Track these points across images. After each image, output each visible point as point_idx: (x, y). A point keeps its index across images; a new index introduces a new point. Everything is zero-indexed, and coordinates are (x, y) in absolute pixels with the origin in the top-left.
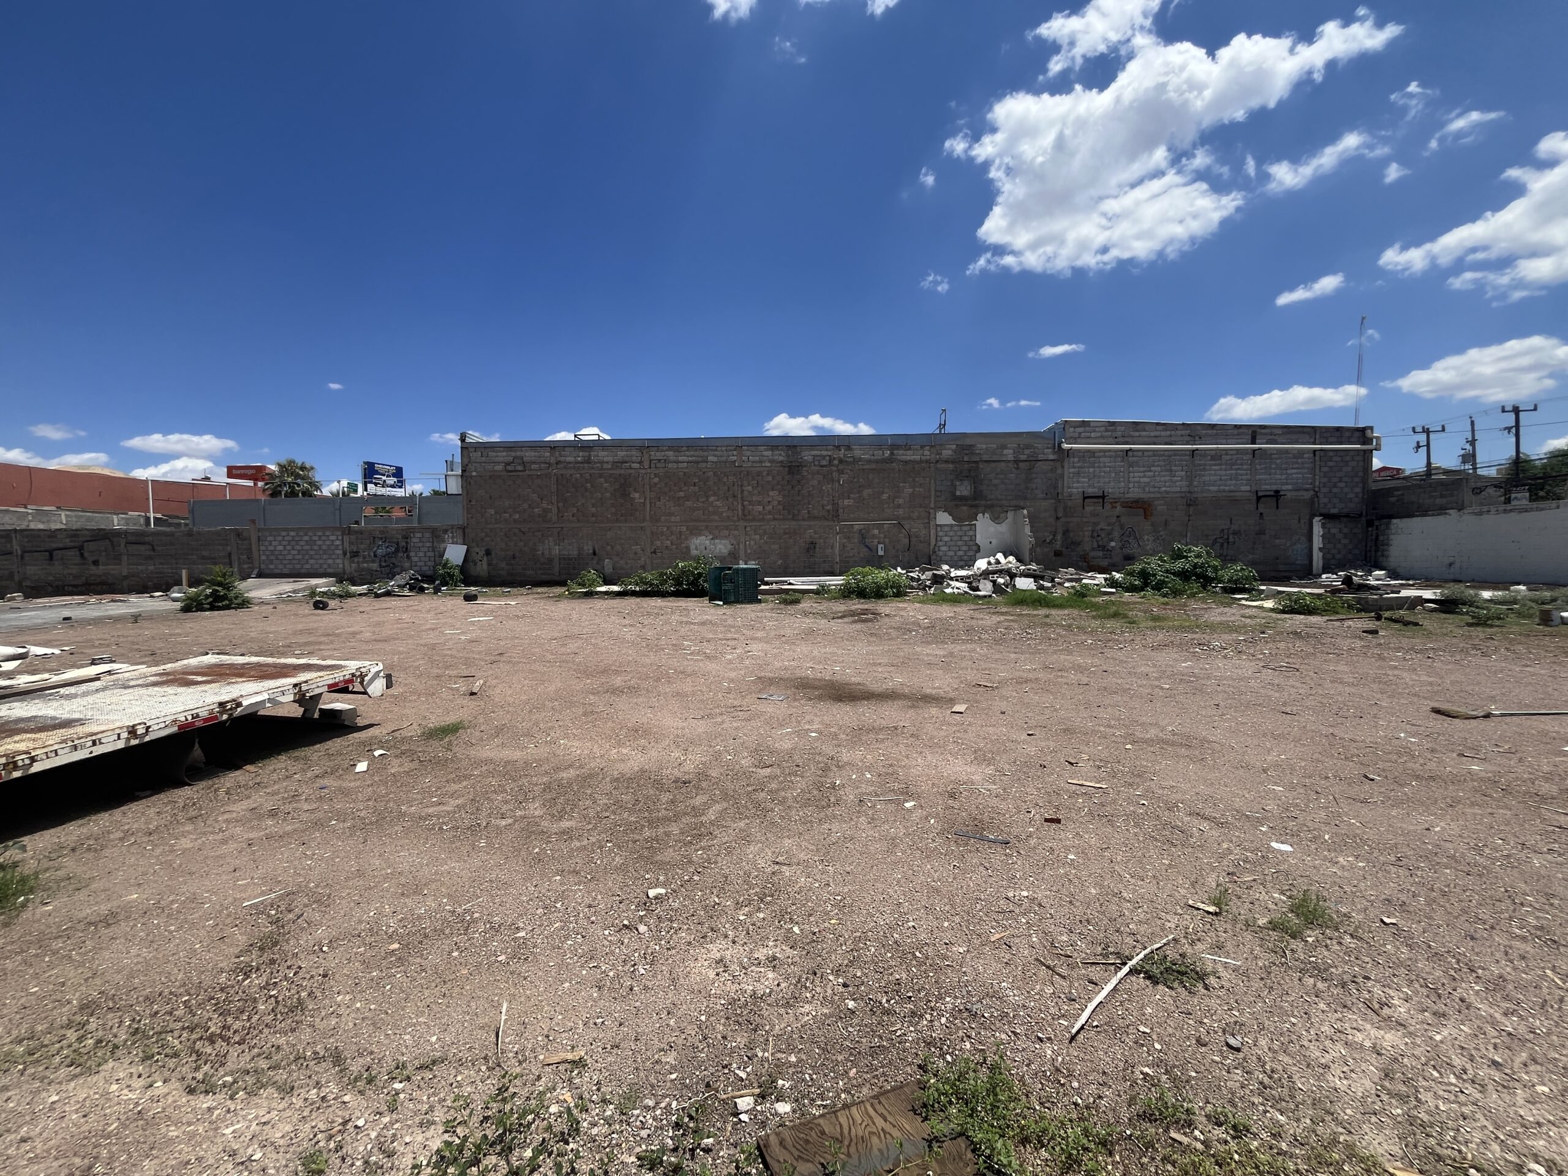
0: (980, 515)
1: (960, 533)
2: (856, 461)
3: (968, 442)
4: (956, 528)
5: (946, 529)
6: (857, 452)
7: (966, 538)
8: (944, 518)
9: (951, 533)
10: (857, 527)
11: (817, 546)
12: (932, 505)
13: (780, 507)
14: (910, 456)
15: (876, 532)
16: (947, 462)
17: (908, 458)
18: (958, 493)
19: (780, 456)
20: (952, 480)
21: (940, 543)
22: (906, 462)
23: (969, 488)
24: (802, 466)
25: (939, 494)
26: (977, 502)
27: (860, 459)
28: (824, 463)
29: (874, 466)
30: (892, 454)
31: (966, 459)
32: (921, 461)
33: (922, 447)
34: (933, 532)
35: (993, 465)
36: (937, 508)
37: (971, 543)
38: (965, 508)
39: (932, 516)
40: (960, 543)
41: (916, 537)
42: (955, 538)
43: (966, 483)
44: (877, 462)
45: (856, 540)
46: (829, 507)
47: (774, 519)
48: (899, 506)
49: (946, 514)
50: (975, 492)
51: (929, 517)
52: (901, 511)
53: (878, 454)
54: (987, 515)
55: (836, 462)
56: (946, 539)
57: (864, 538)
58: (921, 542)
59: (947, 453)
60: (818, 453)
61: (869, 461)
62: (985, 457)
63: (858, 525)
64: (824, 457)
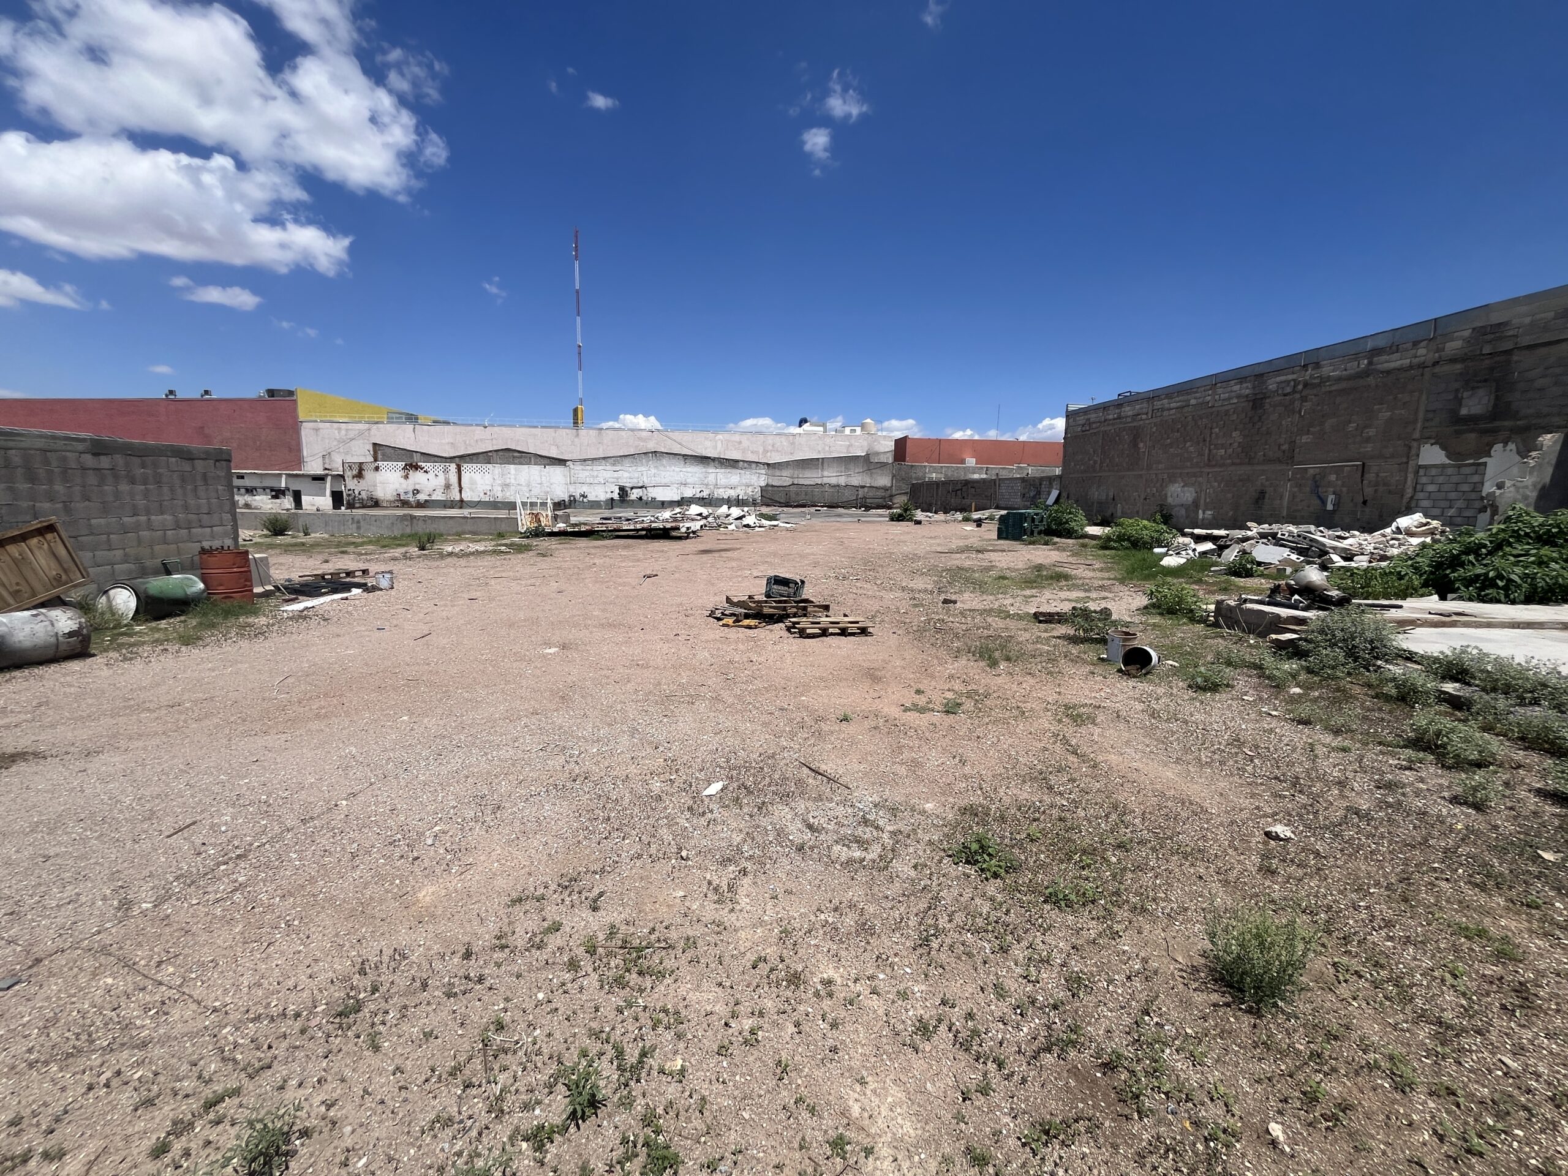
0: (1498, 447)
1: (1455, 479)
2: (1323, 380)
3: (1495, 318)
4: (1450, 471)
5: (1434, 472)
6: (1327, 370)
7: (1465, 488)
8: (1432, 455)
9: (1441, 479)
10: (1311, 472)
11: (1267, 496)
12: (1417, 435)
14: (1395, 362)
15: (1333, 477)
16: (1453, 360)
17: (1393, 365)
18: (1464, 411)
20: (1457, 390)
21: (1420, 495)
22: (1388, 372)
23: (1485, 400)
24: (1265, 398)
25: (1431, 415)
26: (1497, 424)
27: (1329, 378)
29: (1343, 385)
30: (1370, 363)
31: (1487, 350)
32: (1411, 367)
33: (1416, 344)
34: (1410, 476)
35: (1543, 351)
36: (1425, 439)
37: (1473, 496)
38: (1473, 436)
39: (1413, 452)
40: (1453, 495)
41: (1385, 485)
42: (1446, 488)
43: (1481, 392)
44: (1349, 378)
45: (1308, 489)
46: (1285, 447)
47: (1233, 464)
48: (1368, 440)
49: (1437, 448)
50: (1495, 406)
51: (1410, 452)
52: (1369, 448)
53: (1353, 367)
54: (1512, 446)
56: (1431, 488)
57: (1318, 487)
58: (1390, 492)
59: (1454, 346)
60: (1283, 378)
61: (1339, 379)
62: (1526, 341)
63: (1312, 468)
64: (1288, 382)
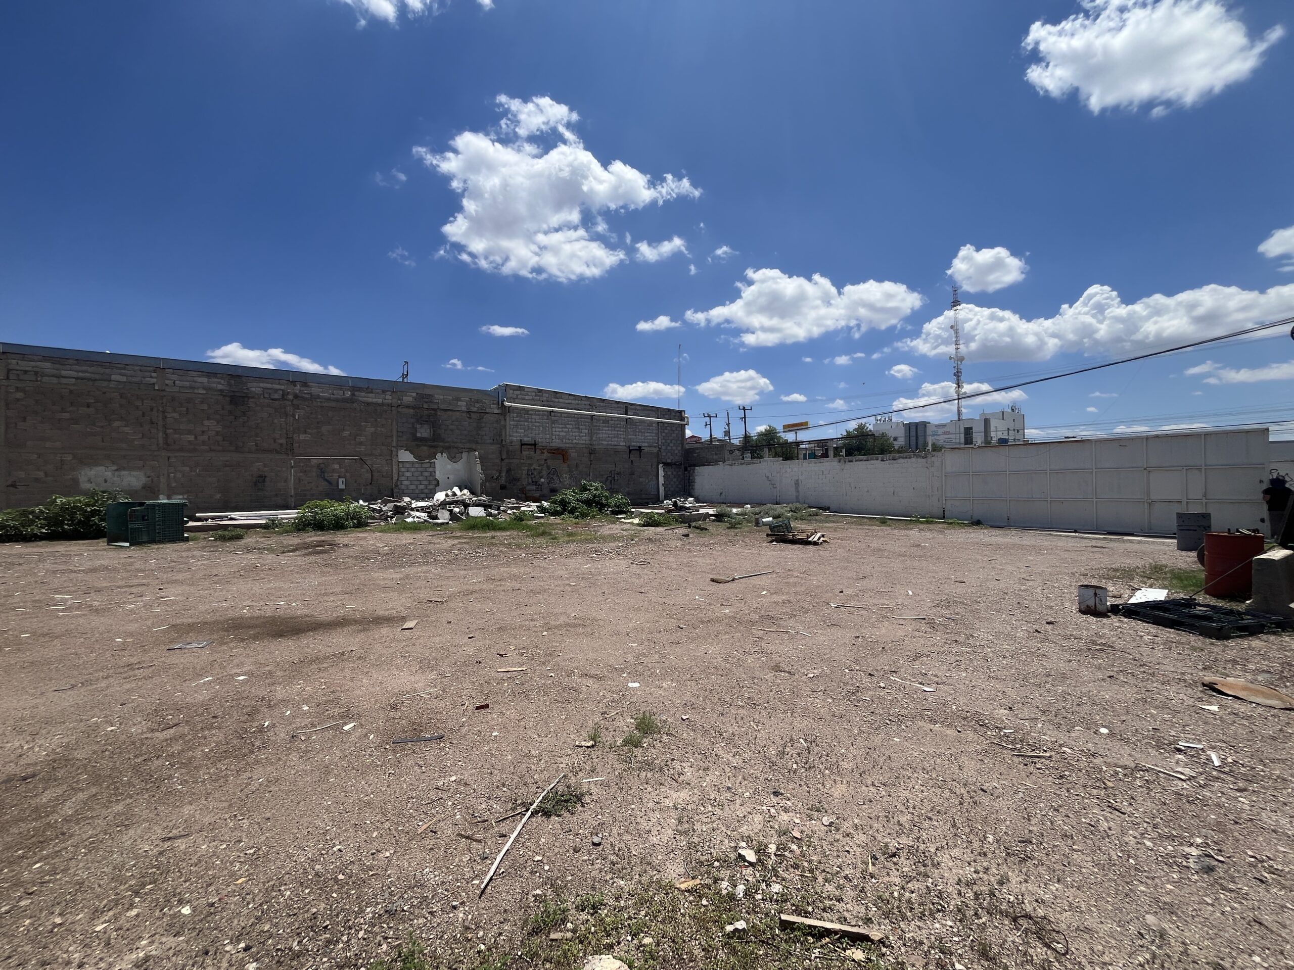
0: (439, 455)
1: (420, 469)
2: (313, 397)
3: (428, 392)
4: (417, 465)
5: (408, 465)
6: (315, 390)
7: (426, 474)
8: (406, 456)
9: (413, 469)
10: (314, 462)
11: (267, 479)
12: (394, 444)
13: (220, 438)
14: (372, 398)
15: (336, 466)
16: (408, 407)
17: (370, 400)
18: (419, 435)
19: (220, 384)
20: (413, 424)
21: (403, 478)
22: (368, 404)
23: (428, 431)
24: (249, 398)
25: (400, 434)
26: (436, 443)
27: (319, 397)
28: (276, 396)
29: (334, 404)
30: (353, 395)
31: (425, 406)
32: (383, 405)
33: (384, 392)
34: (395, 467)
35: (450, 413)
36: (399, 447)
37: (431, 478)
38: (425, 448)
39: (394, 453)
40: (421, 478)
41: (378, 472)
42: (416, 474)
43: (426, 426)
44: (337, 400)
45: (314, 474)
46: (283, 441)
47: (211, 450)
48: (361, 443)
49: (408, 452)
50: (434, 435)
51: (392, 456)
52: (363, 448)
53: (338, 394)
54: (445, 455)
55: (291, 397)
56: (408, 474)
57: (323, 472)
58: (383, 476)
59: (408, 399)
60: (269, 386)
61: (329, 399)
62: (442, 407)
63: (315, 460)
64: (276, 391)
